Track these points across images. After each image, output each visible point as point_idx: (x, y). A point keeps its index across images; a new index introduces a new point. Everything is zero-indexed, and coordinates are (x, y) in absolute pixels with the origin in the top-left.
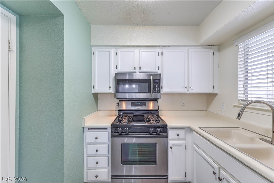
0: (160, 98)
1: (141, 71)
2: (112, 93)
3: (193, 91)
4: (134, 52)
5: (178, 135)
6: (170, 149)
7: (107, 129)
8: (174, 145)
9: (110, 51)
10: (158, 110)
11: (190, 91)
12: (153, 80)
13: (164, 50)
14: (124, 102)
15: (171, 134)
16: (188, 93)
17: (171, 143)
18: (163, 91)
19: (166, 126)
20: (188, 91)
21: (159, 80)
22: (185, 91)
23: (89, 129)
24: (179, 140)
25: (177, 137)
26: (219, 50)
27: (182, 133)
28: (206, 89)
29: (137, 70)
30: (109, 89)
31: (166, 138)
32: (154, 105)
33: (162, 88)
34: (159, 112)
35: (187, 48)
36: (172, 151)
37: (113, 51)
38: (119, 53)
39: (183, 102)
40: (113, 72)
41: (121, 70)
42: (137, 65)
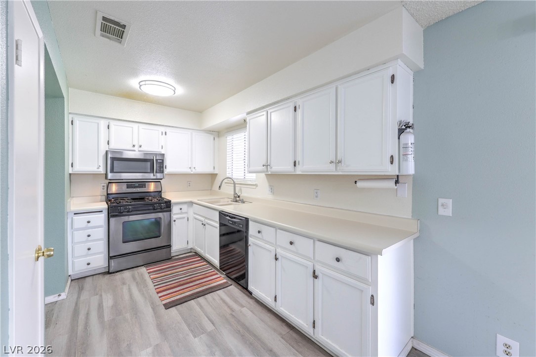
0: (164, 178)
1: (140, 149)
2: (102, 173)
3: (196, 171)
4: (132, 127)
5: (181, 209)
6: (174, 222)
7: (102, 211)
8: (177, 219)
9: (98, 124)
10: (161, 192)
11: (194, 171)
12: (156, 160)
13: (168, 130)
14: (114, 184)
15: (175, 209)
16: (192, 173)
17: (174, 217)
18: (166, 171)
19: (170, 201)
20: (192, 171)
21: (163, 160)
22: (188, 171)
23: (75, 214)
24: (182, 213)
25: (180, 211)
26: (219, 136)
27: (184, 207)
28: (207, 169)
29: (136, 148)
30: (98, 168)
31: (169, 213)
32: (156, 187)
33: (166, 168)
34: (162, 194)
35: (191, 131)
36: (175, 224)
37: (103, 124)
38: (112, 127)
39: (189, 183)
40: (104, 148)
41: (114, 146)
42: (135, 143)
